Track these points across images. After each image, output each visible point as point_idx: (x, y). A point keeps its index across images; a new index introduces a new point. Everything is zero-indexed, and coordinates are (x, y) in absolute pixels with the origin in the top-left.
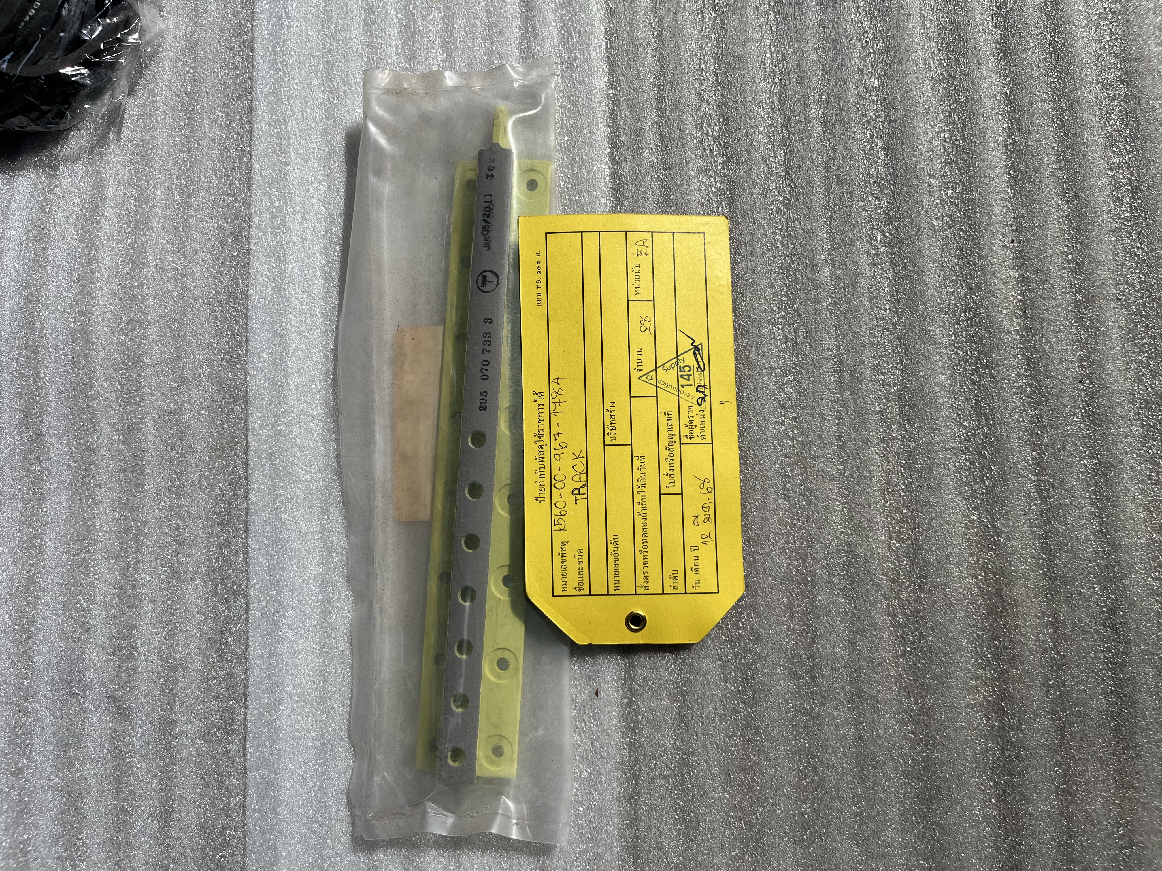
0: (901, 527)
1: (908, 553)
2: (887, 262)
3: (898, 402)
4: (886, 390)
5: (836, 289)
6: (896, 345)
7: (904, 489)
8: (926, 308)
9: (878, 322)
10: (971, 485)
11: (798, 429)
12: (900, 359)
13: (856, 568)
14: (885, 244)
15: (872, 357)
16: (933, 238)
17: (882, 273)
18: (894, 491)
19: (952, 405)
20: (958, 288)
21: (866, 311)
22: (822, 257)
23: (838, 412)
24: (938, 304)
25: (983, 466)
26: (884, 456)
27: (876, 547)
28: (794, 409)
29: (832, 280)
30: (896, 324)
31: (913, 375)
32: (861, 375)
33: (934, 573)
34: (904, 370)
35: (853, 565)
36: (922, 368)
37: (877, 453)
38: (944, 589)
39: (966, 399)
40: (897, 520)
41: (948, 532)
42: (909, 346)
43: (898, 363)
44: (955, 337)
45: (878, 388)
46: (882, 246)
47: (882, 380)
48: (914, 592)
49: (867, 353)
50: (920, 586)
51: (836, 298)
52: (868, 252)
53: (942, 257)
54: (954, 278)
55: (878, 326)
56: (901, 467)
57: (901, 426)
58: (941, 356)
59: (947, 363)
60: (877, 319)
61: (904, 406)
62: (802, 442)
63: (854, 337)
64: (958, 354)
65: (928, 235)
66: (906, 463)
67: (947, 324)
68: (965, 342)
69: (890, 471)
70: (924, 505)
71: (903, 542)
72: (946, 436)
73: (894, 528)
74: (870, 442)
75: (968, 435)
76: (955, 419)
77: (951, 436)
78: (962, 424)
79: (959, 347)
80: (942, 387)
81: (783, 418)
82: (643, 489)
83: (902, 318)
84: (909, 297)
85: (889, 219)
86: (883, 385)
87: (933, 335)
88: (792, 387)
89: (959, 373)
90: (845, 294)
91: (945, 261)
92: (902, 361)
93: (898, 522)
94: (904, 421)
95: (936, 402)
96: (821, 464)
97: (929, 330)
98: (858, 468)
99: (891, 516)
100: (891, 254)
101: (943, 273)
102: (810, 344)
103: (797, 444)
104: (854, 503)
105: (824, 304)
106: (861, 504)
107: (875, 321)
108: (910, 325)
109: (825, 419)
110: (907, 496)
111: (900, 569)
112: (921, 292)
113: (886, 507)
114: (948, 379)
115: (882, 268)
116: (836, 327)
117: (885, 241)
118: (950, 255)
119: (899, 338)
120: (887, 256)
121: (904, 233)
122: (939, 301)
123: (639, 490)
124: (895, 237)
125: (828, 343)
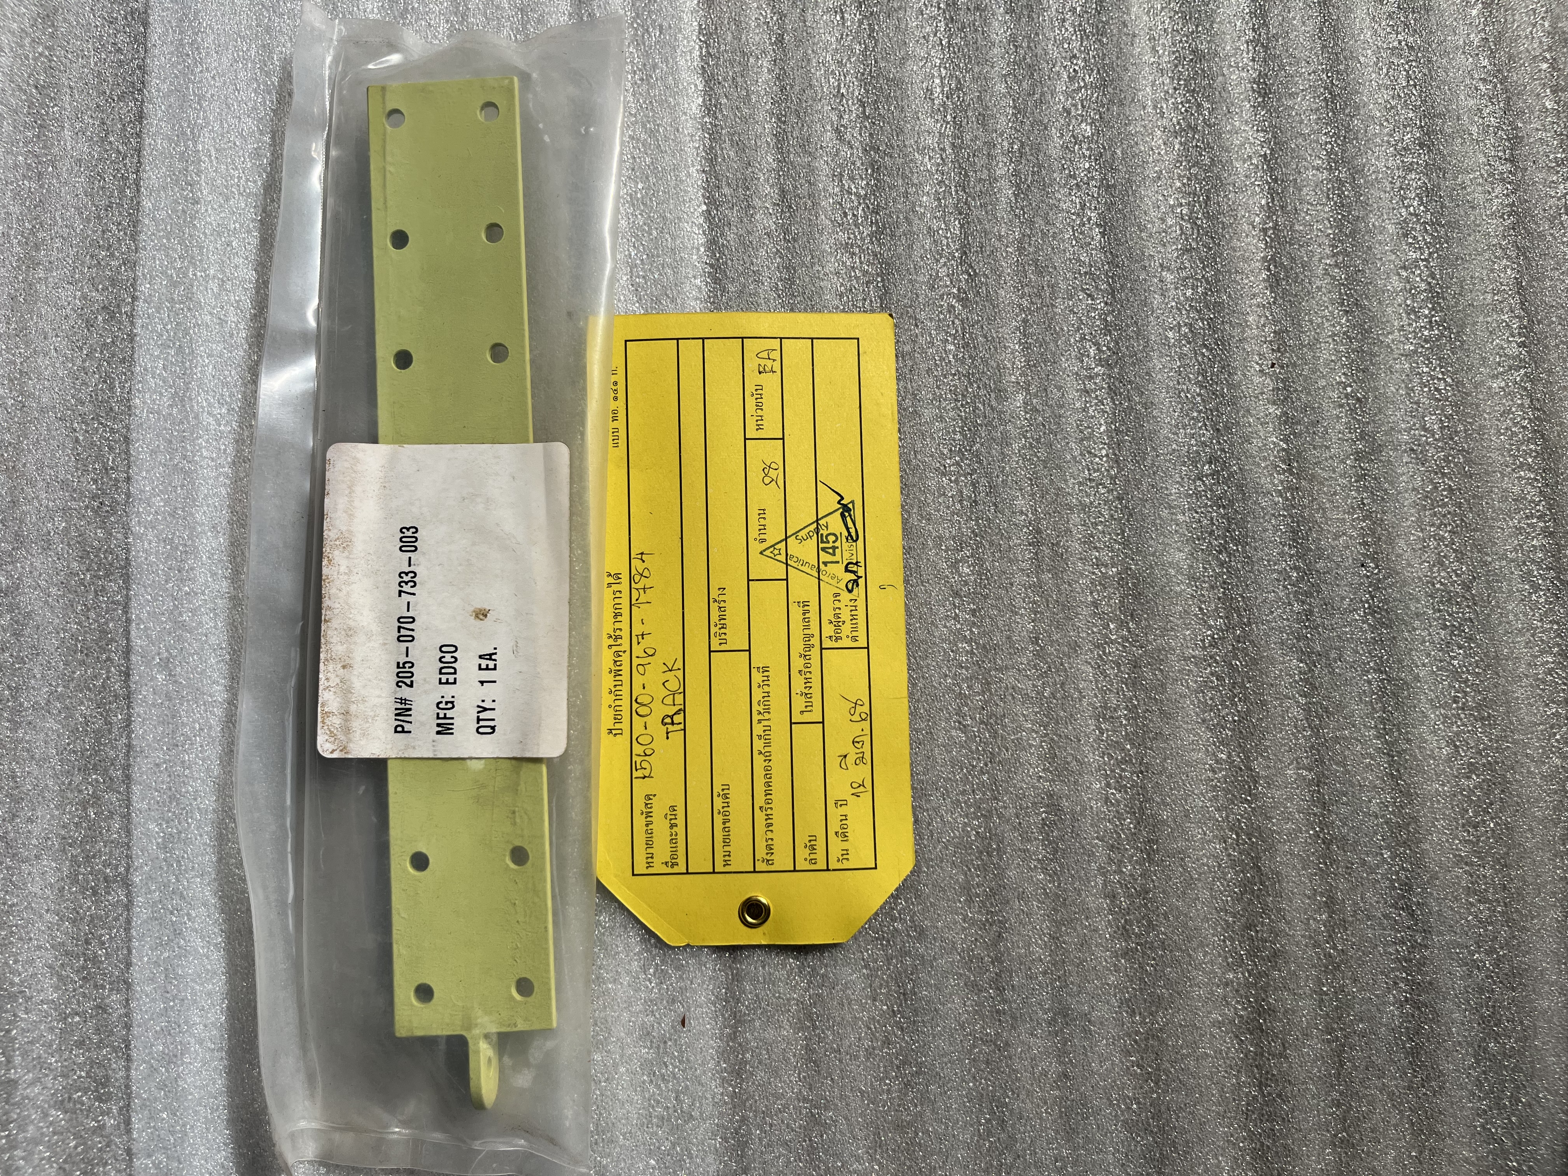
0: (1123, 770)
1: (1131, 808)
2: (1103, 388)
3: (1117, 589)
4: (1101, 572)
5: (1031, 425)
6: (1116, 507)
7: (1125, 715)
8: (1157, 456)
9: (1090, 475)
10: (1218, 709)
11: (978, 627)
12: (1121, 529)
13: (1059, 829)
14: (1100, 362)
15: (1082, 525)
16: (1167, 356)
17: (1096, 404)
18: (1113, 718)
19: (1192, 595)
20: (1200, 428)
21: (1074, 458)
22: (1013, 378)
23: (1035, 602)
24: (1174, 450)
25: (1234, 683)
26: (1099, 667)
27: (1088, 798)
28: (972, 599)
29: (1026, 413)
30: (1116, 477)
31: (1139, 552)
32: (1066, 551)
33: (1169, 836)
34: (1126, 544)
35: (1056, 824)
36: (1151, 542)
37: (1090, 663)
38: (1182, 859)
39: (1212, 587)
40: (1117, 759)
41: (1187, 776)
42: (1133, 509)
43: (1118, 534)
44: (1197, 498)
45: (1090, 568)
46: (1097, 365)
47: (1096, 558)
48: (1140, 863)
49: (1075, 518)
50: (1148, 855)
51: (1032, 438)
52: (1077, 374)
53: (1179, 383)
54: (1195, 414)
55: (1090, 480)
56: (1123, 682)
57: (1122, 624)
58: (1177, 525)
59: (1185, 535)
60: (1089, 470)
61: (1127, 596)
62: (984, 647)
63: (1057, 495)
64: (1200, 521)
65: (1161, 352)
66: (1130, 677)
67: (1186, 480)
68: (1211, 506)
69: (1108, 689)
70: (1154, 738)
71: (1126, 792)
72: (1185, 639)
73: (1112, 771)
74: (1079, 647)
75: (1213, 638)
76: (1196, 615)
77: (1192, 639)
78: (1205, 622)
79: (1202, 513)
80: (1179, 571)
81: (957, 611)
82: (767, 716)
83: (1123, 470)
84: (1133, 439)
85: (1105, 327)
86: (1097, 565)
87: (1166, 494)
88: (969, 566)
89: (1203, 550)
90: (1045, 433)
91: (1183, 390)
92: (1123, 532)
93: (1119, 763)
94: (1126, 616)
95: (1171, 590)
96: (1010, 678)
97: (1162, 487)
98: (1063, 684)
99: (1108, 754)
100: (1110, 376)
101: (1180, 406)
102: (995, 505)
103: (977, 649)
104: (1057, 735)
105: (1015, 446)
106: (1067, 737)
107: (1087, 472)
108: (1135, 479)
109: (1016, 613)
110: (1132, 726)
111: (1122, 830)
112: (1150, 433)
113: (1102, 741)
114: (1187, 559)
115: (1097, 396)
116: (1031, 480)
117: (1100, 358)
118: (1190, 381)
119: (1120, 498)
120: (1104, 380)
121: (1127, 348)
122: (1174, 446)
123: (761, 717)
124: (1114, 353)
125: (1020, 502)
